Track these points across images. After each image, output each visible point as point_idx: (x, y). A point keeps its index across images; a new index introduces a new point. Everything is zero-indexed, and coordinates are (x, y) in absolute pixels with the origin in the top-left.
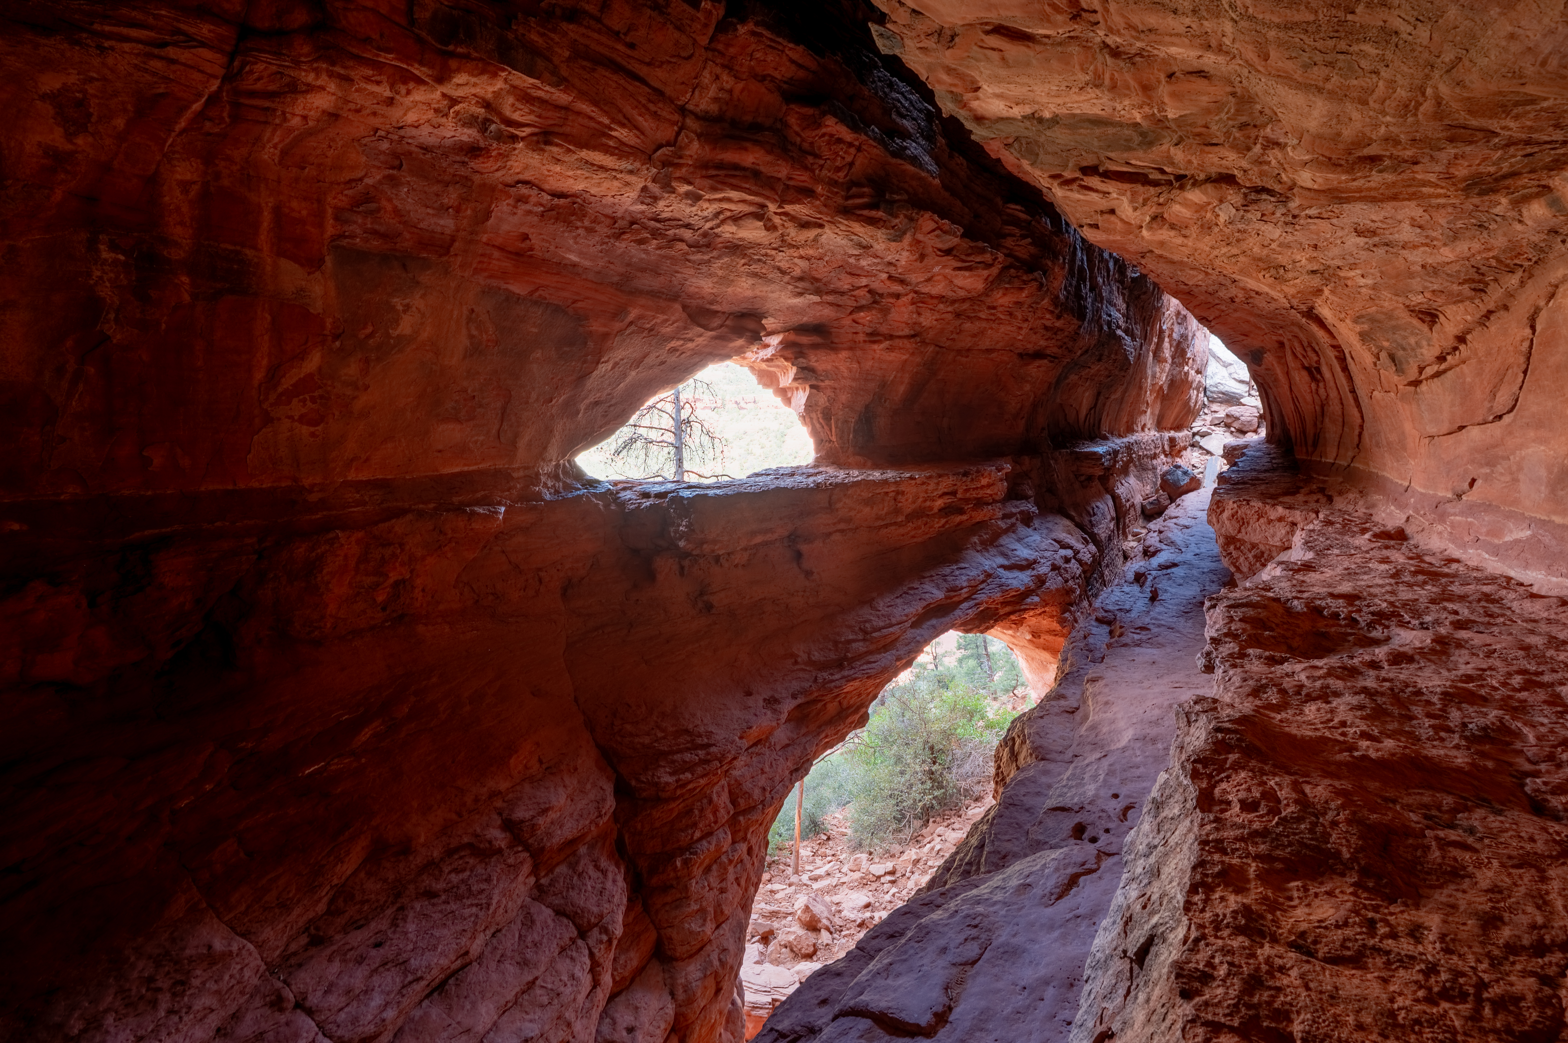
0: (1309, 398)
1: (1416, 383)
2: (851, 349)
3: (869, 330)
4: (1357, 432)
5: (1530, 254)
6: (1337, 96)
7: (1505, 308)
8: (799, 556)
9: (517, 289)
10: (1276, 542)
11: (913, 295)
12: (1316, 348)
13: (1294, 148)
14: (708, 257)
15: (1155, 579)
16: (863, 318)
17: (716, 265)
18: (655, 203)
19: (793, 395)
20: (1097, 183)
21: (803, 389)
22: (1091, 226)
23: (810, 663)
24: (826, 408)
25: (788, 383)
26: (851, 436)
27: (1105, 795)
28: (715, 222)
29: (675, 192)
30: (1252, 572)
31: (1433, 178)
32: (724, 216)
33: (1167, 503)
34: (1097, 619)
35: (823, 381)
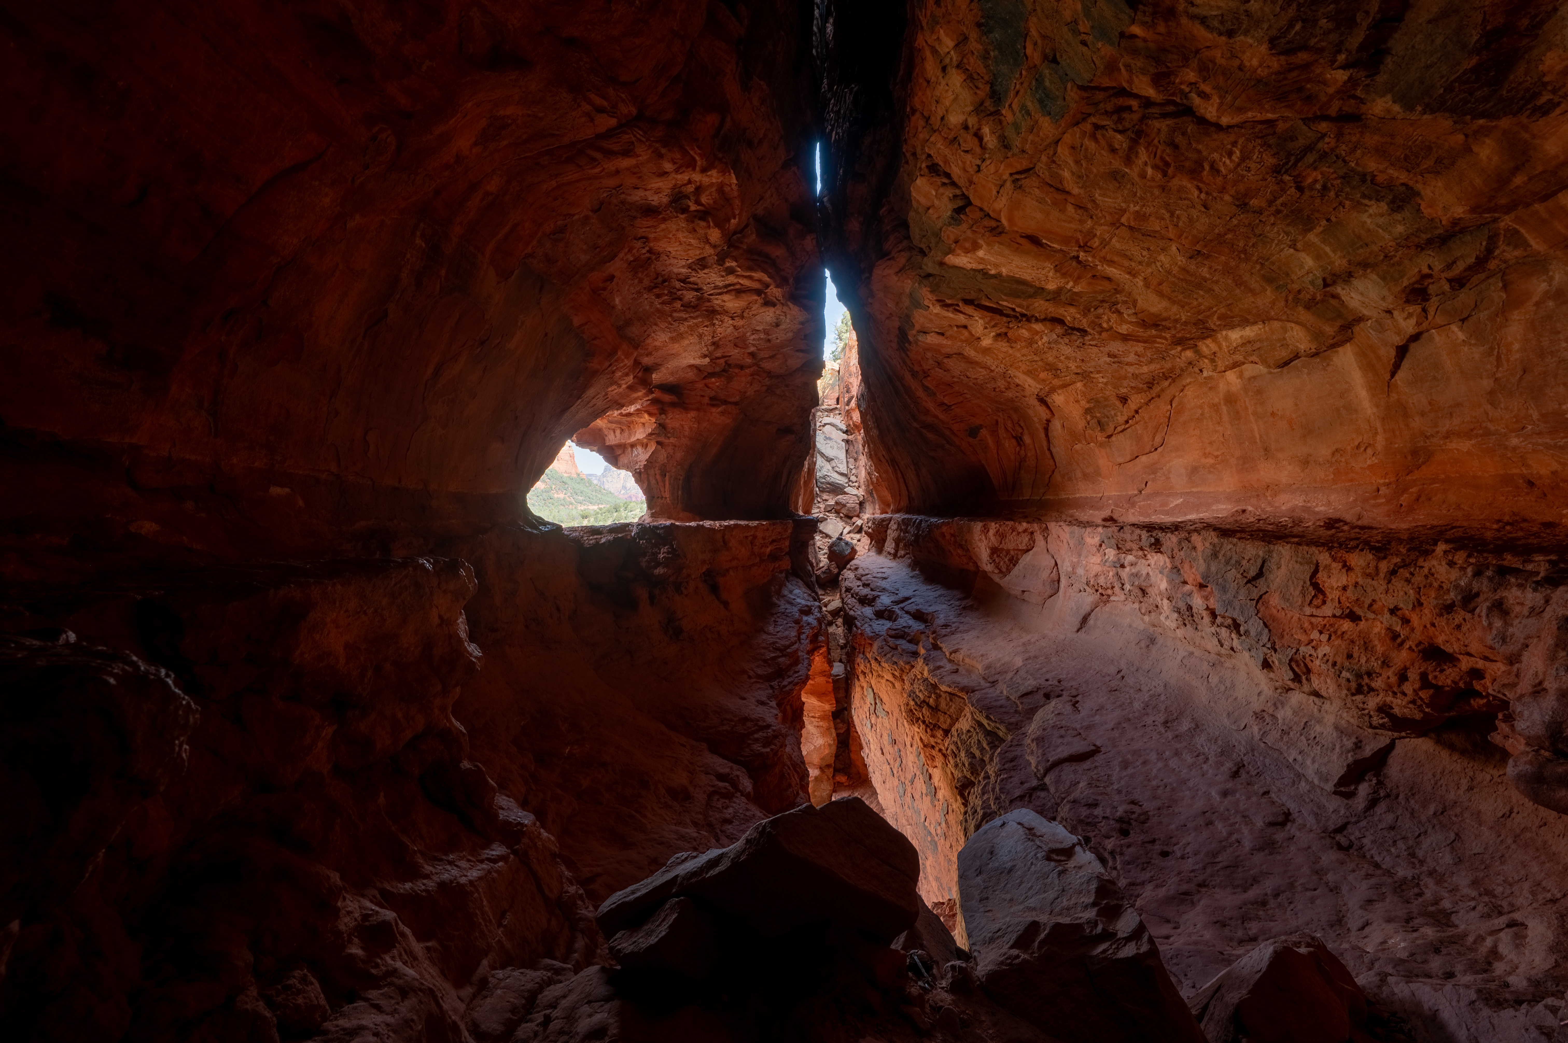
0: (1013, 457)
1: (1109, 437)
2: (698, 409)
3: (713, 394)
4: (1048, 476)
5: (1178, 372)
6: (1174, 302)
7: (1159, 396)
8: (714, 589)
9: (577, 321)
10: (1023, 547)
11: (755, 368)
12: (1022, 424)
13: (1128, 315)
14: (687, 316)
15: (902, 609)
16: (714, 383)
17: (686, 324)
18: (701, 270)
19: (624, 452)
20: (969, 310)
21: (645, 446)
22: (938, 333)
23: (759, 676)
24: (664, 465)
25: (633, 439)
26: (680, 493)
27: (1042, 681)
28: (720, 291)
29: (722, 265)
30: (1009, 571)
31: (1168, 336)
32: (732, 288)
33: (836, 571)
34: (891, 637)
35: (669, 438)
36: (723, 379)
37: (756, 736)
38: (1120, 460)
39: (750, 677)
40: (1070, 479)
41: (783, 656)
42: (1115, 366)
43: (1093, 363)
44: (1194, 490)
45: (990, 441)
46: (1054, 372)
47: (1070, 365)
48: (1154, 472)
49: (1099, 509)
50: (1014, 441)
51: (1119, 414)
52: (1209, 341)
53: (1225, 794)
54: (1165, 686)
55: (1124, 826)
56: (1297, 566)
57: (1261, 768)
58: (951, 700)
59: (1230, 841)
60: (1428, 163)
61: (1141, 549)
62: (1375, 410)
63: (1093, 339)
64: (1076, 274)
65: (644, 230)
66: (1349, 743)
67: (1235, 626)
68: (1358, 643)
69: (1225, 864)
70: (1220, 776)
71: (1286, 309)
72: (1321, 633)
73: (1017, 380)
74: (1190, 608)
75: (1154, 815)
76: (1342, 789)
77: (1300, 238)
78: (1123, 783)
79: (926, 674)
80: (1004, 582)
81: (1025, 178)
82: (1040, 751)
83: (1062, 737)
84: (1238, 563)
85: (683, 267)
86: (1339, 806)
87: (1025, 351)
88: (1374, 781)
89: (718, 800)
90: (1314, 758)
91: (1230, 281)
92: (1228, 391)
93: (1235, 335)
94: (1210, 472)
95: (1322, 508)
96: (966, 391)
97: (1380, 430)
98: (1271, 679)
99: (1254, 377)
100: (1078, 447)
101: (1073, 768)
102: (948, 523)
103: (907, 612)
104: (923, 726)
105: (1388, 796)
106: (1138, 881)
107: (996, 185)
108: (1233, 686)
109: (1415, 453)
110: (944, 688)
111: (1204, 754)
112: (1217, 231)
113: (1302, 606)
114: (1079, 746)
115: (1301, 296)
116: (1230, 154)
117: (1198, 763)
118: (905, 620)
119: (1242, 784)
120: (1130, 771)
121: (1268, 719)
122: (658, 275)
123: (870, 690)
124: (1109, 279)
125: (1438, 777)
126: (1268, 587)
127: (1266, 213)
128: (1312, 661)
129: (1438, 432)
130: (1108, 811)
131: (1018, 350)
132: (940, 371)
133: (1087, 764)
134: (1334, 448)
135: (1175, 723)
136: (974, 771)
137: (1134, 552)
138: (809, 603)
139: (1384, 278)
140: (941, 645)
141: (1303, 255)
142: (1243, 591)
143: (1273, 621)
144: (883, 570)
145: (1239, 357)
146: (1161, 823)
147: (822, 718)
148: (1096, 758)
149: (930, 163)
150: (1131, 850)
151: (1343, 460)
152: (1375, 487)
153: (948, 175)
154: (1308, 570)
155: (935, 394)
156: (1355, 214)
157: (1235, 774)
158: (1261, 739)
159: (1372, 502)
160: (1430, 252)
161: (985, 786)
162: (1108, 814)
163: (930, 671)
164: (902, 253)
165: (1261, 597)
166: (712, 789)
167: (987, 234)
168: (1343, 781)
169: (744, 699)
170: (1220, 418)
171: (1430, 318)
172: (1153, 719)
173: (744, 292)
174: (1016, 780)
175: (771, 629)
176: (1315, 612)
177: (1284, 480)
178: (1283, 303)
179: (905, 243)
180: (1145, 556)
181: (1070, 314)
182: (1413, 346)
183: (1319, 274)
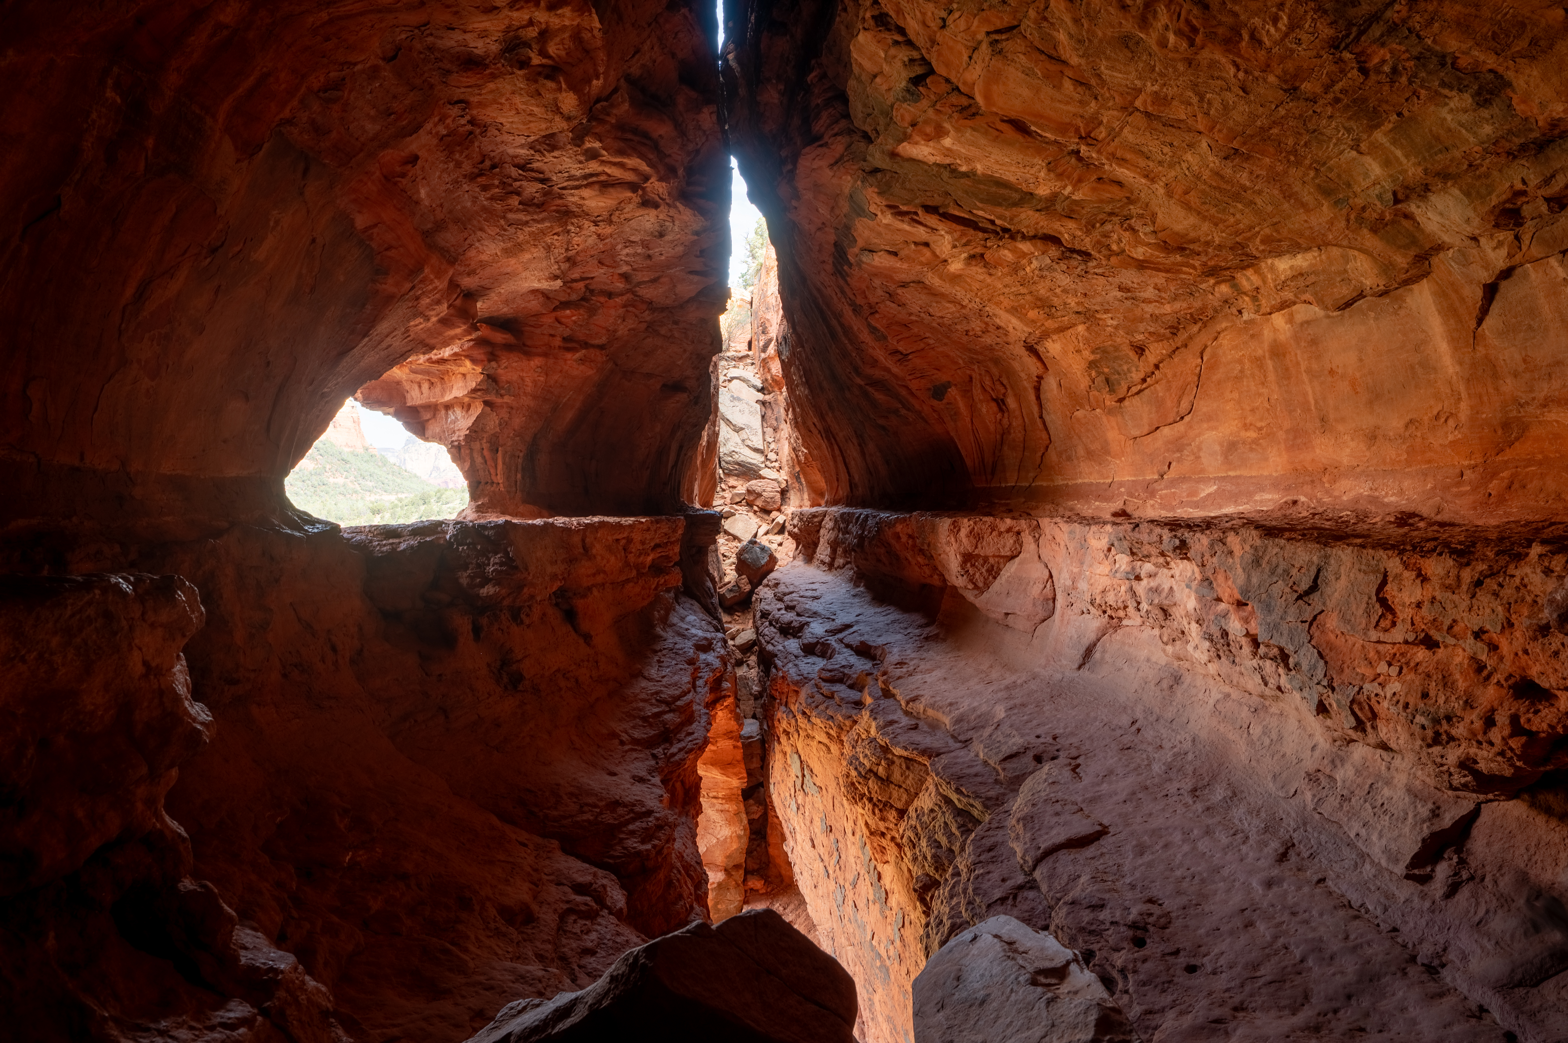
0: (992, 428)
1: (1121, 400)
2: (545, 355)
3: (567, 333)
4: (1040, 454)
5: (1210, 313)
6: (1204, 218)
7: (1186, 346)
8: (570, 616)
9: (361, 221)
10: (1006, 552)
11: (629, 296)
12: (1005, 382)
13: (1145, 234)
14: (529, 218)
15: (841, 641)
16: (569, 317)
17: (527, 229)
18: (549, 151)
19: (434, 416)
20: (932, 220)
21: (467, 407)
22: (889, 252)
23: (635, 741)
24: (495, 436)
25: (448, 397)
26: (519, 476)
27: (1031, 739)
28: (577, 183)
29: (579, 146)
30: (987, 586)
31: (1197, 264)
32: (594, 179)
33: (748, 588)
34: (825, 680)
35: (502, 396)
36: (581, 311)
37: (631, 827)
38: (1136, 432)
39: (622, 743)
40: (1069, 459)
41: (670, 711)
42: (1128, 303)
43: (1099, 299)
44: (1232, 474)
45: (961, 404)
46: (1046, 310)
47: (1069, 301)
48: (1180, 450)
49: (1108, 499)
50: (993, 405)
51: (1134, 369)
52: (1249, 272)
53: (1269, 884)
54: (1194, 740)
55: (1139, 933)
56: (1361, 576)
57: (1315, 848)
58: (908, 768)
59: (1275, 947)
60: (1521, 45)
61: (1162, 554)
62: (1458, 368)
63: (1099, 266)
64: (1075, 176)
65: (463, 90)
66: (1424, 811)
67: (1284, 657)
68: (1435, 677)
69: (1268, 978)
70: (1263, 860)
71: (1347, 232)
72: (1390, 664)
73: (998, 321)
74: (1225, 634)
75: (1178, 917)
76: (1416, 872)
77: (1365, 136)
78: (1137, 874)
79: (873, 731)
80: (980, 601)
81: (1007, 39)
82: (1028, 835)
83: (1057, 814)
84: (1287, 572)
85: (522, 146)
86: (1412, 894)
87: (1008, 280)
88: (1455, 859)
89: (575, 922)
90: (1381, 831)
91: (1276, 192)
92: (1275, 341)
93: (1284, 265)
94: (1251, 450)
95: (1393, 499)
96: (928, 335)
97: (1464, 395)
98: (1328, 728)
99: (1308, 322)
100: (1079, 414)
101: (1072, 857)
102: (904, 519)
103: (848, 646)
104: (869, 806)
105: (1472, 878)
106: (1156, 1007)
107: (967, 47)
108: (1281, 738)
109: (1506, 425)
110: (898, 751)
111: (1243, 831)
112: (1259, 123)
113: (1366, 630)
114: (1081, 827)
115: (1366, 215)
116: (1275, 20)
117: (1235, 844)
118: (844, 658)
119: (1291, 869)
120: (1147, 858)
121: (1324, 782)
122: (484, 157)
123: (796, 756)
124: (1120, 184)
125: (1532, 850)
126: (1324, 604)
127: (1321, 102)
128: (1379, 702)
129: (1534, 399)
130: (1118, 914)
131: (999, 278)
132: (893, 305)
133: (1091, 851)
134: (1408, 419)
135: (1207, 791)
136: (939, 866)
137: (1153, 559)
138: (708, 635)
139: (1468, 194)
140: (895, 691)
141: (1368, 160)
142: (1293, 610)
143: (1331, 650)
144: (814, 586)
145: (1288, 295)
146: (1187, 927)
147: (728, 799)
148: (1102, 842)
149: (876, 13)
150: (1148, 965)
151: (1419, 434)
152: (1458, 471)
153: (902, 31)
154: (1374, 580)
155: (885, 338)
156: (1432, 108)
157: (1283, 857)
158: (1315, 809)
159: (1455, 490)
160: (1523, 162)
161: (954, 887)
162: (1117, 918)
163: (879, 728)
164: (839, 138)
165: (1315, 618)
166: (565, 906)
167: (956, 115)
168: (1418, 861)
169: (614, 774)
170: (1265, 376)
171: (1524, 248)
172: (1178, 785)
173: (613, 185)
174: (995, 876)
175: (653, 672)
176: (1383, 637)
177: (1345, 461)
178: (1343, 224)
179: (843, 124)
180: (1168, 563)
181: (1068, 230)
182: (1504, 285)
183: (1388, 185)
